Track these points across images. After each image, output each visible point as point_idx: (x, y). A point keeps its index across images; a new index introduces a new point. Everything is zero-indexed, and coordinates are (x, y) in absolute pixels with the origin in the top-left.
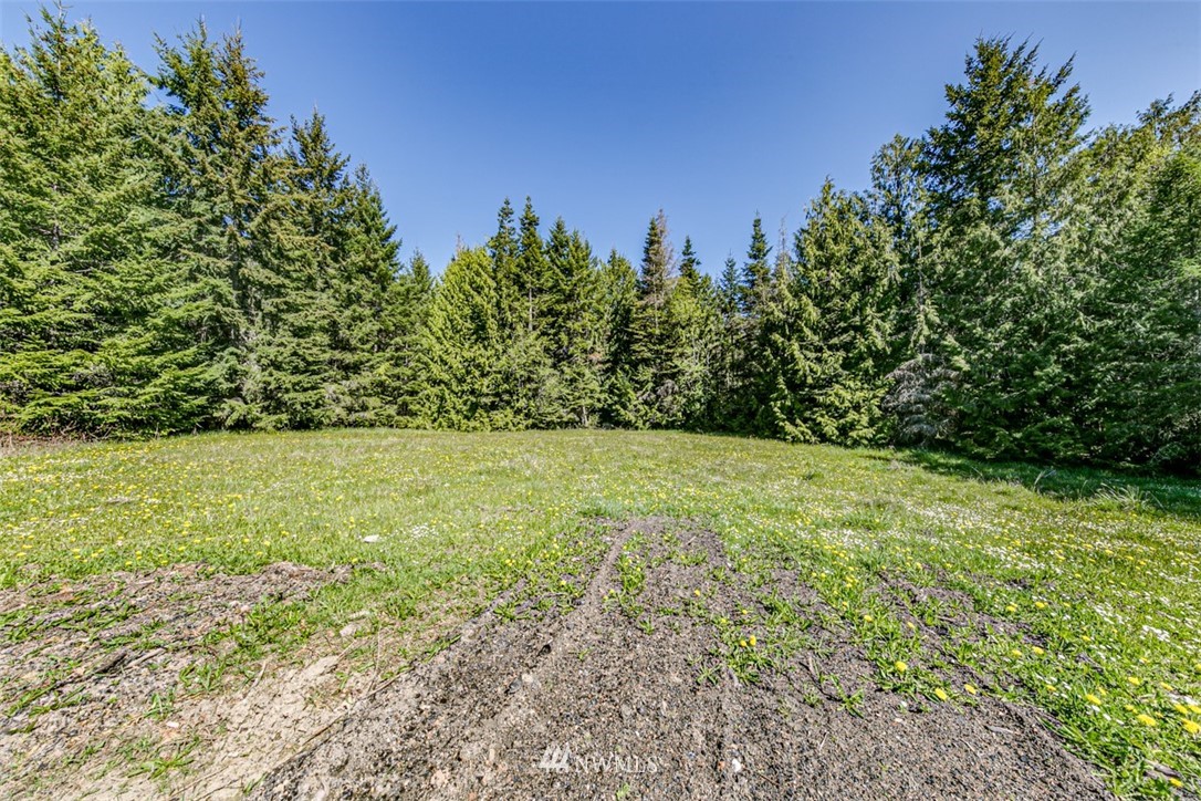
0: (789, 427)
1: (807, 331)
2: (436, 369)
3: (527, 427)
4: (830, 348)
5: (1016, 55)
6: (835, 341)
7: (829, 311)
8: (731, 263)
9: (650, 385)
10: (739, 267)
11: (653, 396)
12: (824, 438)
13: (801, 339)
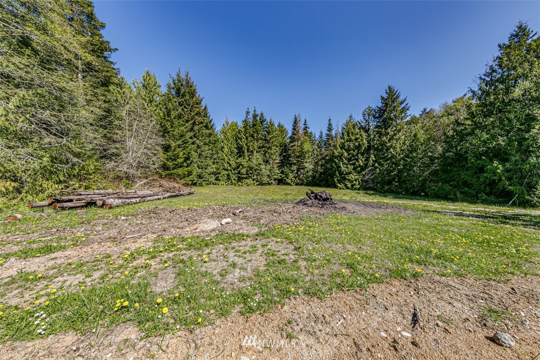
0: (339, 185)
1: (344, 159)
2: (226, 165)
3: (257, 185)
4: (350, 164)
5: (396, 92)
6: (351, 162)
7: (350, 154)
8: (321, 133)
9: (296, 171)
10: (324, 134)
11: (297, 175)
12: (348, 188)
13: (342, 161)
